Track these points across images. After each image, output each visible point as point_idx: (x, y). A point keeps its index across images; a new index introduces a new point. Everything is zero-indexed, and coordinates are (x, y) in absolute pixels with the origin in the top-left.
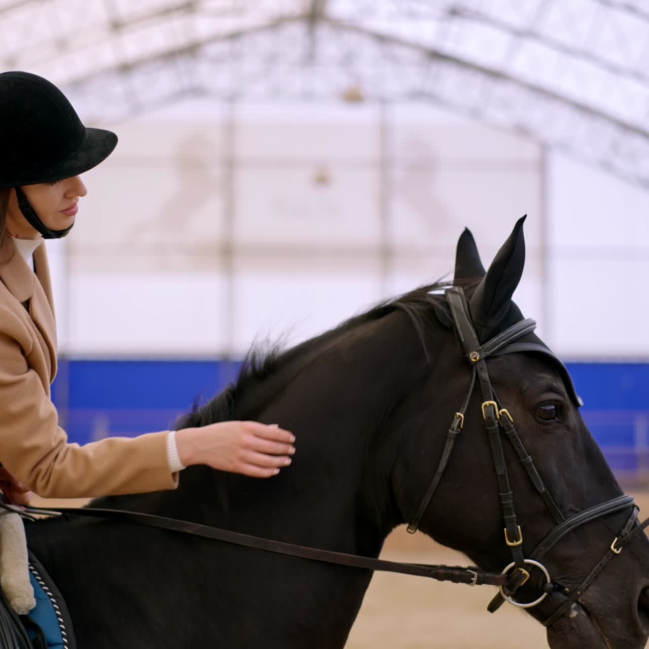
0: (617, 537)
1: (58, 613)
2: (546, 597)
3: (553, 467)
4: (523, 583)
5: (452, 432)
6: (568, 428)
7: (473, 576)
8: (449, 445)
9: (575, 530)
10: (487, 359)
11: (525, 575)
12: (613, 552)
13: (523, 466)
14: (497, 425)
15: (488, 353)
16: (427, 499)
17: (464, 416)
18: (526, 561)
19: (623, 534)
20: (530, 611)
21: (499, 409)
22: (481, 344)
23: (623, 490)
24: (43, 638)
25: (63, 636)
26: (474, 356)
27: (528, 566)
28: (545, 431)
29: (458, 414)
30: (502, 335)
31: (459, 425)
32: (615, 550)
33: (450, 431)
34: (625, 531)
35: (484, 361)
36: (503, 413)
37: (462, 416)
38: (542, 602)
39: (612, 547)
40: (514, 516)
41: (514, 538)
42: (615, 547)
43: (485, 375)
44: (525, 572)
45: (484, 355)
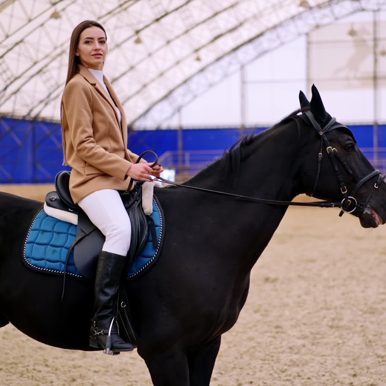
0: (376, 183)
1: (161, 216)
2: (356, 208)
3: (354, 165)
4: (350, 204)
5: (320, 160)
6: (356, 151)
7: (333, 205)
8: (319, 165)
9: (363, 184)
10: (325, 133)
11: (350, 202)
12: (375, 188)
13: (344, 166)
14: (333, 155)
15: (325, 131)
16: (316, 185)
17: (322, 153)
18: (349, 197)
19: (378, 182)
20: (352, 213)
21: (333, 148)
22: (322, 129)
23: (375, 169)
24: (154, 223)
25: (161, 224)
26: (321, 133)
27: (350, 199)
28: (349, 154)
29: (320, 153)
30: (328, 124)
31: (321, 157)
32: (376, 187)
33: (319, 160)
34: (378, 181)
35: (324, 134)
36: (334, 150)
37: (321, 154)
38: (355, 210)
39: (375, 186)
40: (344, 183)
41: (344, 191)
42: (376, 186)
43: (326, 139)
44: (349, 201)
45: (324, 132)
